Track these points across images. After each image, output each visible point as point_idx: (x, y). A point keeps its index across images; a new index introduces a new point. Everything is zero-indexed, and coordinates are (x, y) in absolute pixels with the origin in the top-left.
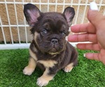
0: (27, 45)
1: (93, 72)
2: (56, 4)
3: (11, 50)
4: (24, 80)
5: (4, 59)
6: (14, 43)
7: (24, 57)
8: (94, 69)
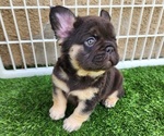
0: (49, 70)
1: (147, 106)
2: (88, 6)
3: (24, 79)
4: (43, 123)
5: (14, 92)
6: (28, 67)
7: (42, 88)
8: (149, 102)
